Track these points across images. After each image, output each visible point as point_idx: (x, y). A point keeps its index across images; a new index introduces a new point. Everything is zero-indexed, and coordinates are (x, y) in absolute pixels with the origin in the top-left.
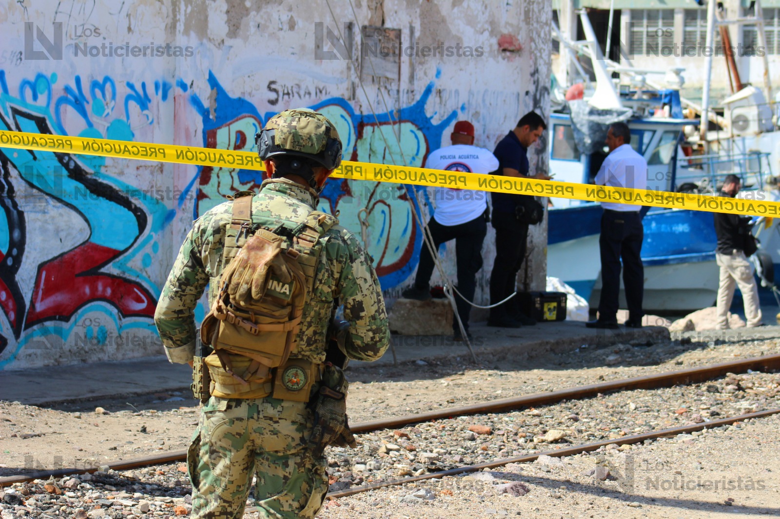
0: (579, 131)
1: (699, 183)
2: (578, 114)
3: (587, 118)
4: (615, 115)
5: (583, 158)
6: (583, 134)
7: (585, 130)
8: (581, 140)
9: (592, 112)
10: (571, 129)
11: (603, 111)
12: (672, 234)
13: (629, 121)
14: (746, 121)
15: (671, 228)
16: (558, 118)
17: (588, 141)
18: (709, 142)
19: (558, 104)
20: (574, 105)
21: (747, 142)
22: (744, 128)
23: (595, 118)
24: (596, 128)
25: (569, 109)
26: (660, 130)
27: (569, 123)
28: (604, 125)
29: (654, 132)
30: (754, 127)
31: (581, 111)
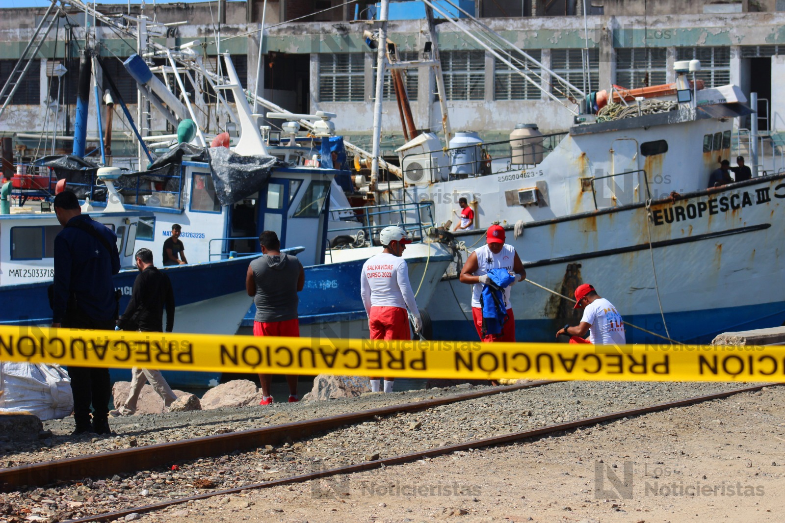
0: (219, 179)
1: (355, 237)
2: (218, 161)
3: (227, 165)
4: (258, 162)
5: (224, 209)
6: (223, 182)
7: (225, 178)
8: (221, 189)
9: (234, 159)
10: (211, 177)
11: (245, 158)
12: (320, 290)
13: (272, 169)
14: (420, 169)
15: (318, 285)
16: (196, 165)
17: (228, 190)
18: (380, 193)
19: (197, 151)
20: (214, 153)
21: (419, 192)
22: (418, 178)
23: (236, 166)
24: (237, 176)
25: (209, 156)
26: (307, 180)
27: (209, 171)
28: (246, 172)
29: (301, 181)
30: (427, 177)
31: (221, 158)
